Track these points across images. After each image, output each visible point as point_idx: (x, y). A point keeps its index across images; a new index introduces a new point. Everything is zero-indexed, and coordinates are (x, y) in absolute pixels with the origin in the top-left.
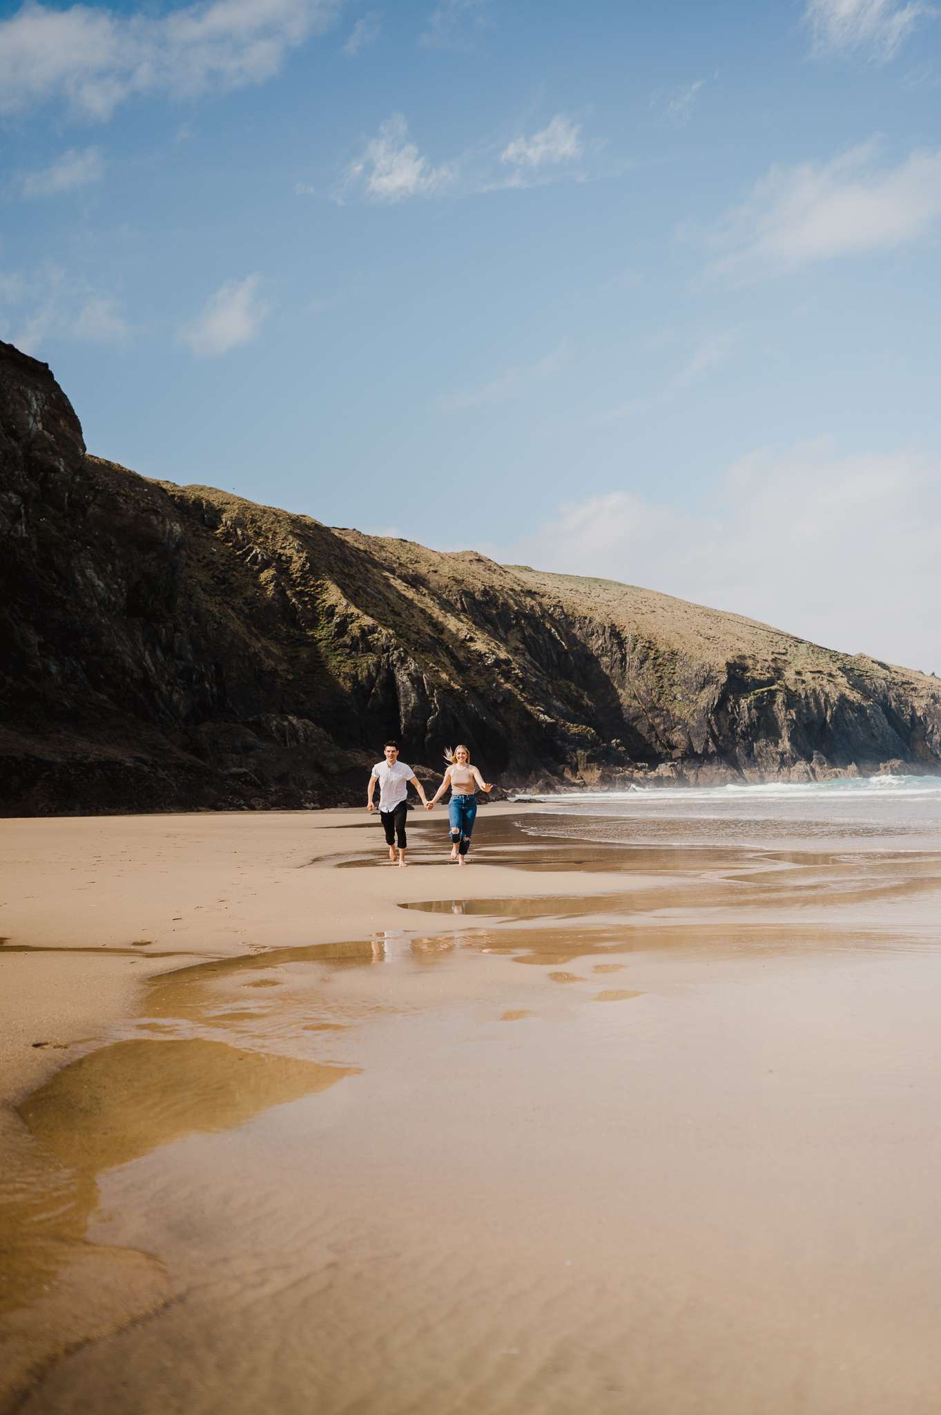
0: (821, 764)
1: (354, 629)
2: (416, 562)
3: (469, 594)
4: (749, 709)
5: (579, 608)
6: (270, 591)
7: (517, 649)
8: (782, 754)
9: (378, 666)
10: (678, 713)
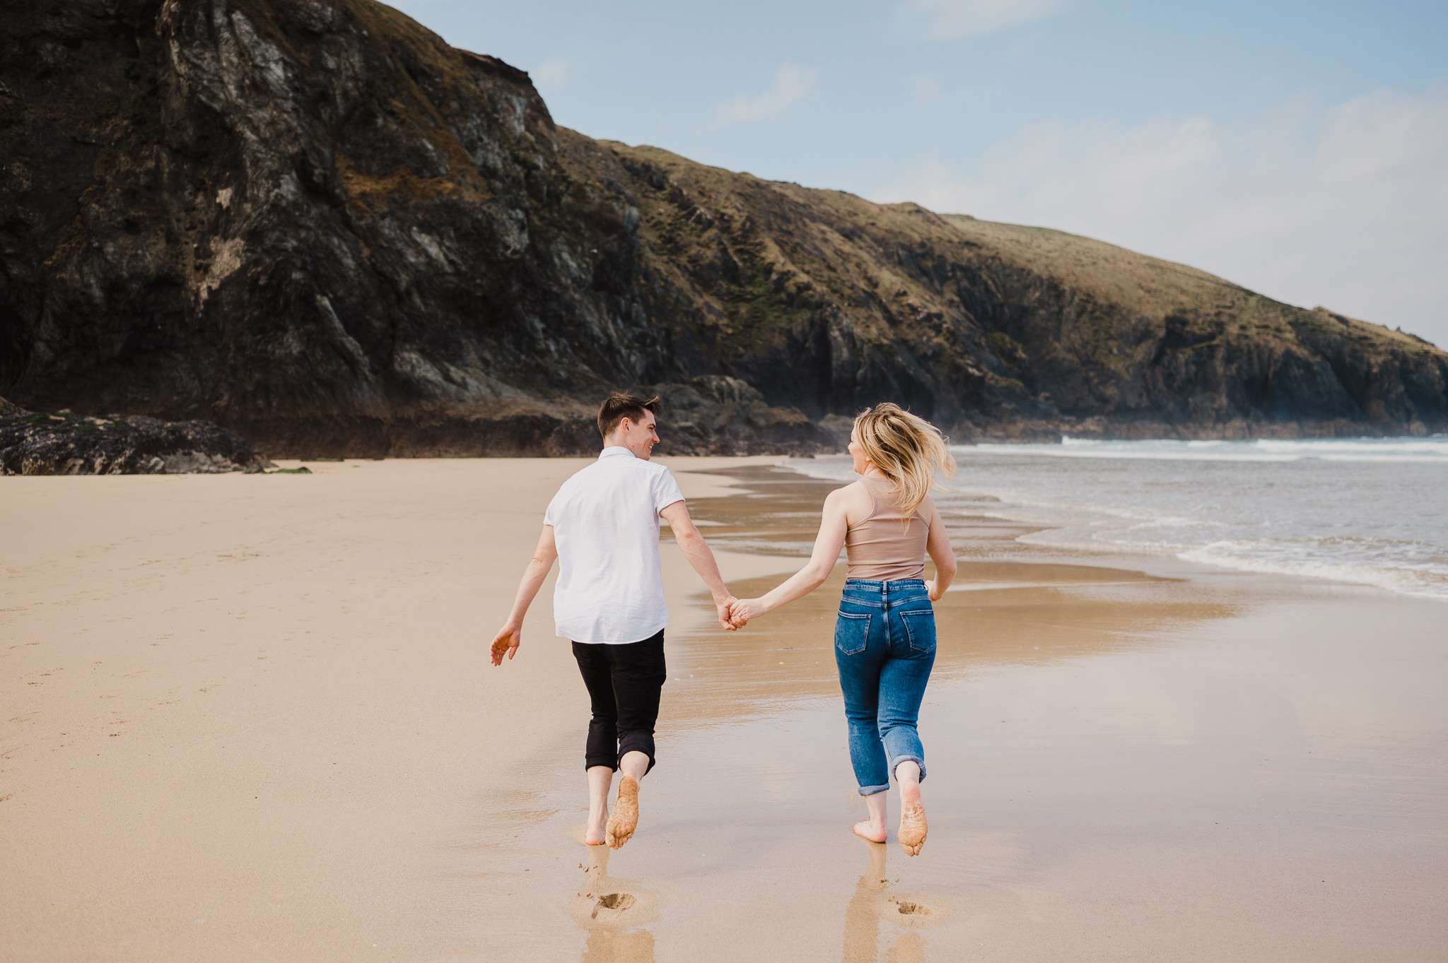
0: (1257, 420)
1: (791, 286)
2: (856, 214)
3: (906, 247)
4: (1186, 363)
5: (1018, 260)
6: (713, 248)
7: (951, 302)
8: (1217, 411)
9: (812, 323)
10: (1112, 367)
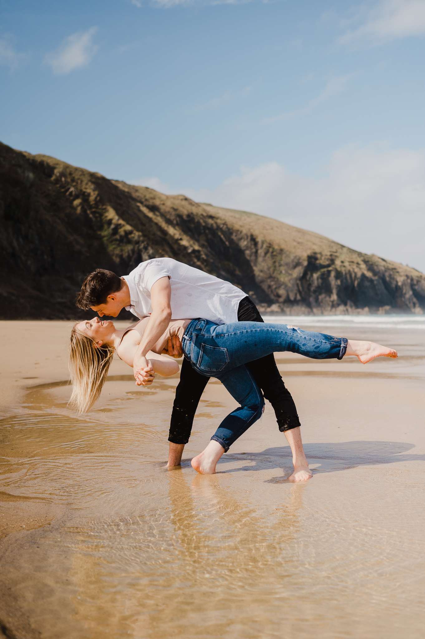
0: (351, 307)
1: (121, 231)
2: (154, 199)
3: (180, 216)
4: (318, 279)
5: (235, 226)
6: (79, 210)
7: (204, 245)
8: (333, 302)
9: (133, 251)
10: (282, 280)
